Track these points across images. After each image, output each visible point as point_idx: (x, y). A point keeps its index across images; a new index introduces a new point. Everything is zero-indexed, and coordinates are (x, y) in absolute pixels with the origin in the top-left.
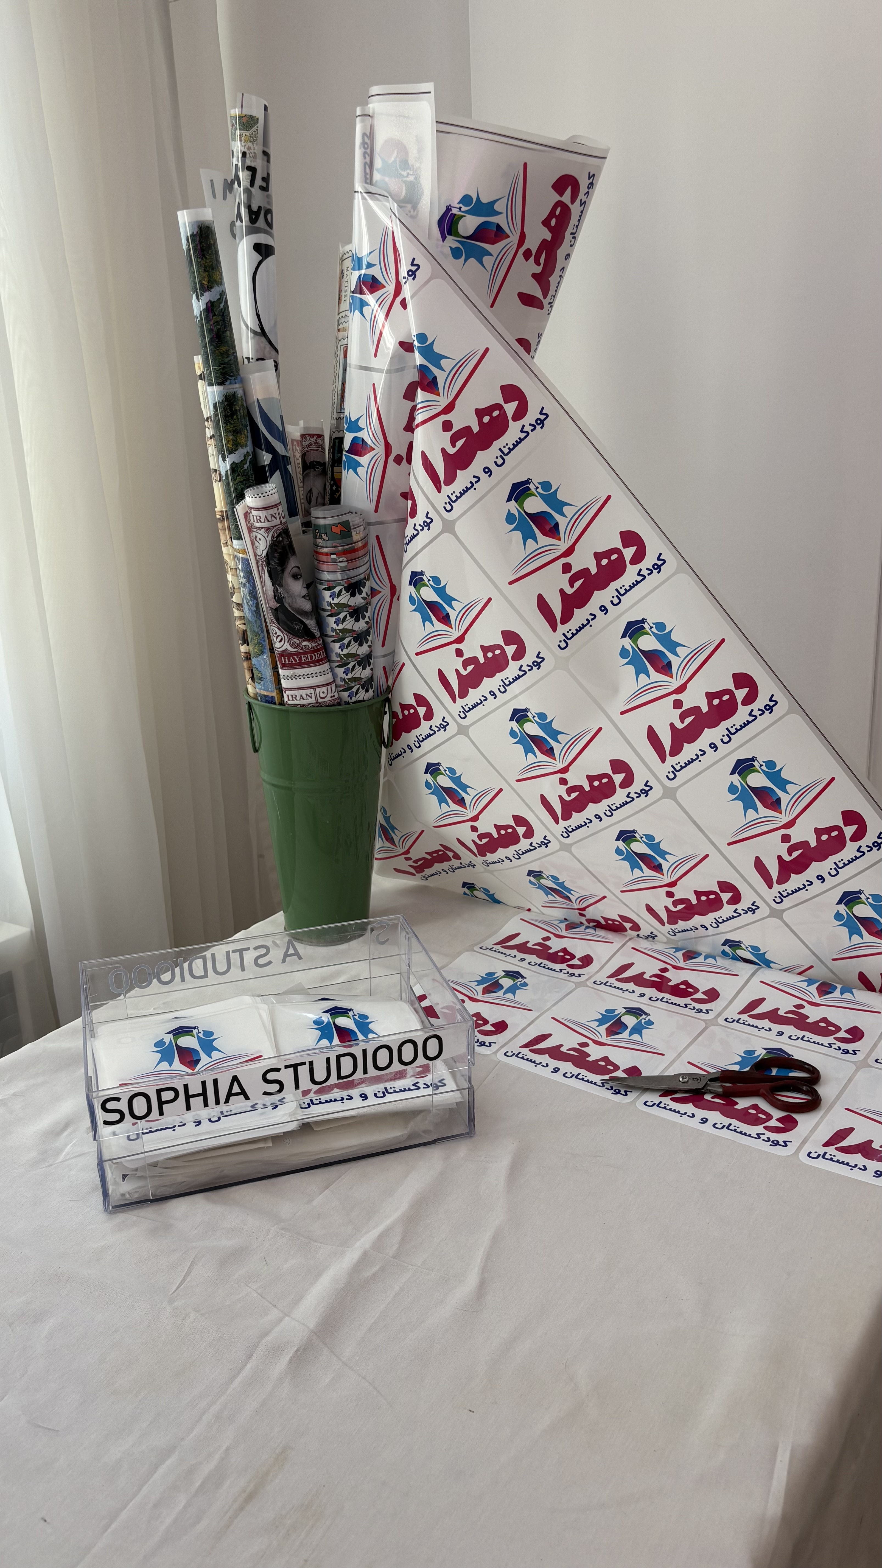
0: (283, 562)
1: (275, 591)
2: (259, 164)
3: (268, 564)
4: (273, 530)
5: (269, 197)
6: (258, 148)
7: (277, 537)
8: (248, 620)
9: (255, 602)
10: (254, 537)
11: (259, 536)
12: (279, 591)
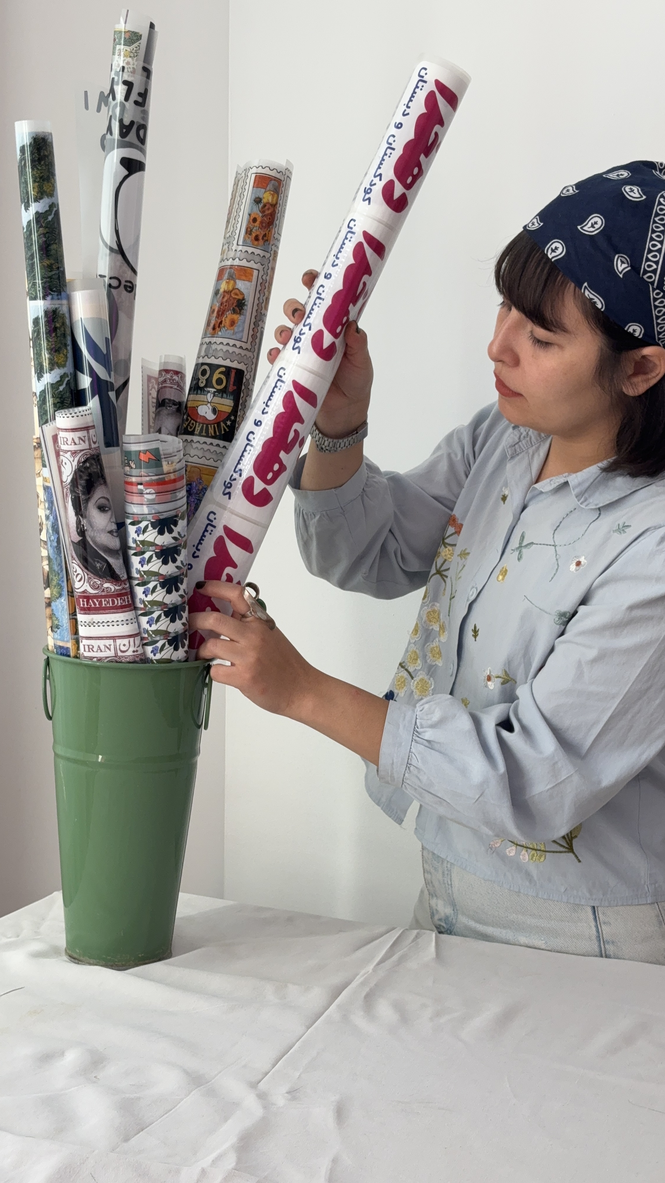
0: (90, 490)
1: (78, 523)
2: (137, 79)
3: (72, 491)
4: (80, 455)
5: (145, 112)
6: (138, 64)
7: (85, 462)
8: (50, 558)
9: (57, 536)
10: (60, 462)
11: (64, 460)
12: (82, 523)
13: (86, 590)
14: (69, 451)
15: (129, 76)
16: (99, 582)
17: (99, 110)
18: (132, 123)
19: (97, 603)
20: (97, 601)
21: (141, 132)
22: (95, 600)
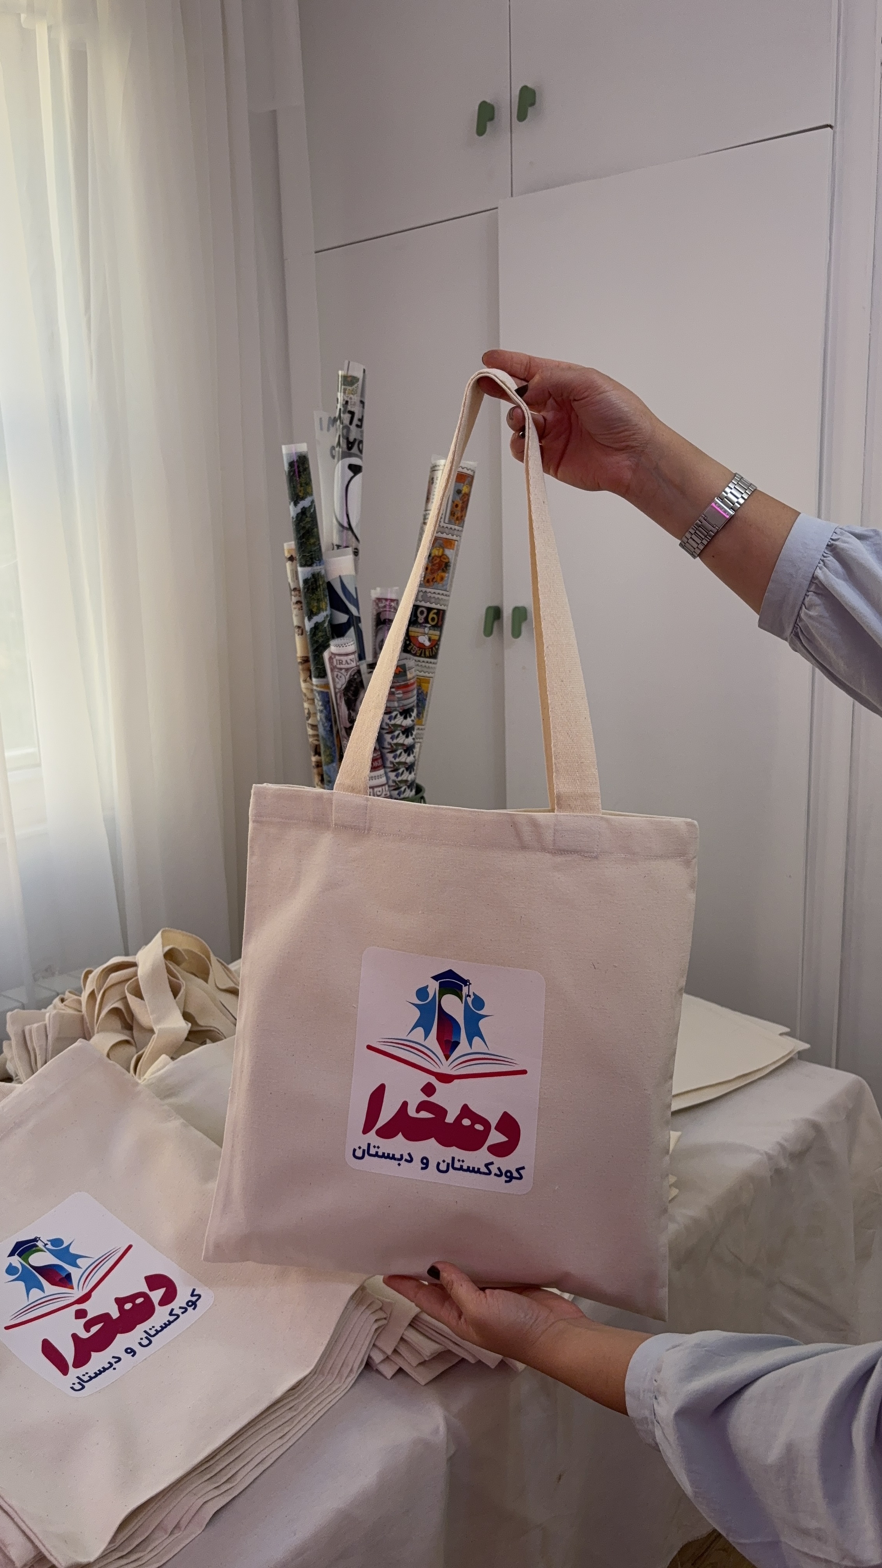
0: (356, 694)
1: (350, 715)
2: (356, 409)
3: (344, 695)
4: (351, 671)
5: (362, 432)
6: (356, 398)
7: (354, 675)
8: (323, 737)
9: (330, 723)
10: (335, 676)
11: (340, 674)
12: (352, 715)
14: (344, 669)
15: (351, 407)
17: (328, 430)
18: (355, 440)
21: (361, 446)
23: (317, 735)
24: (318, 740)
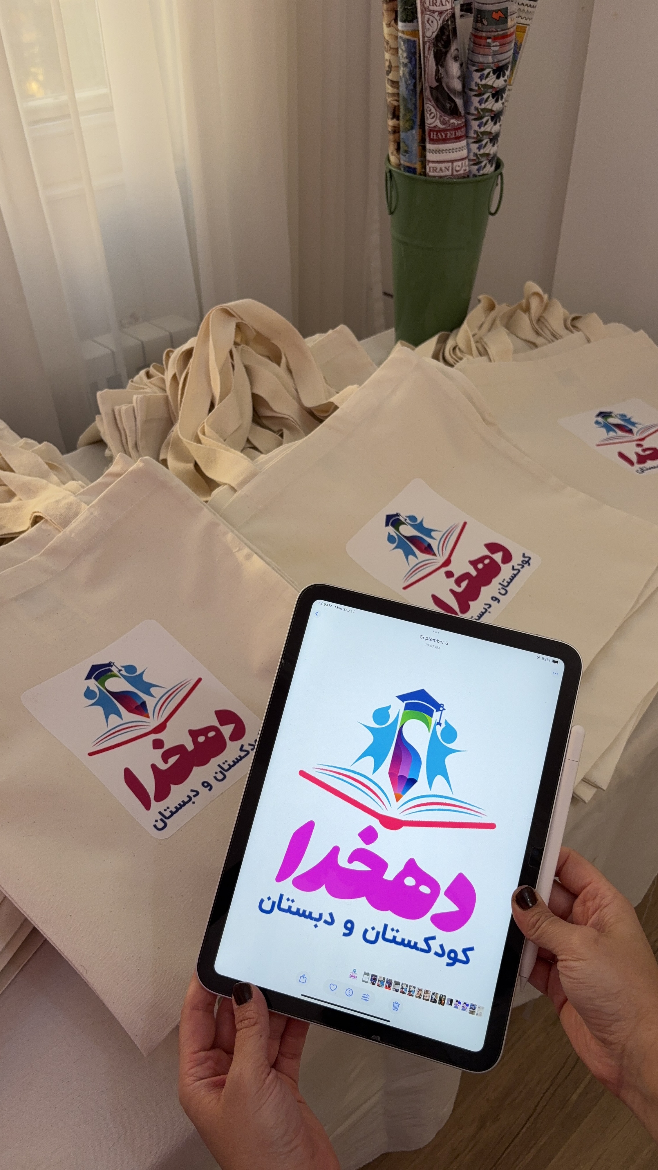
0: (447, 45)
1: (437, 71)
3: (435, 45)
4: (444, 14)
7: (448, 20)
8: (404, 97)
9: (414, 81)
10: (426, 19)
11: (431, 19)
12: (440, 72)
13: (437, 125)
14: (436, 11)
16: (447, 119)
19: (444, 135)
20: (444, 134)
22: (442, 133)
23: (398, 94)
24: (398, 101)
